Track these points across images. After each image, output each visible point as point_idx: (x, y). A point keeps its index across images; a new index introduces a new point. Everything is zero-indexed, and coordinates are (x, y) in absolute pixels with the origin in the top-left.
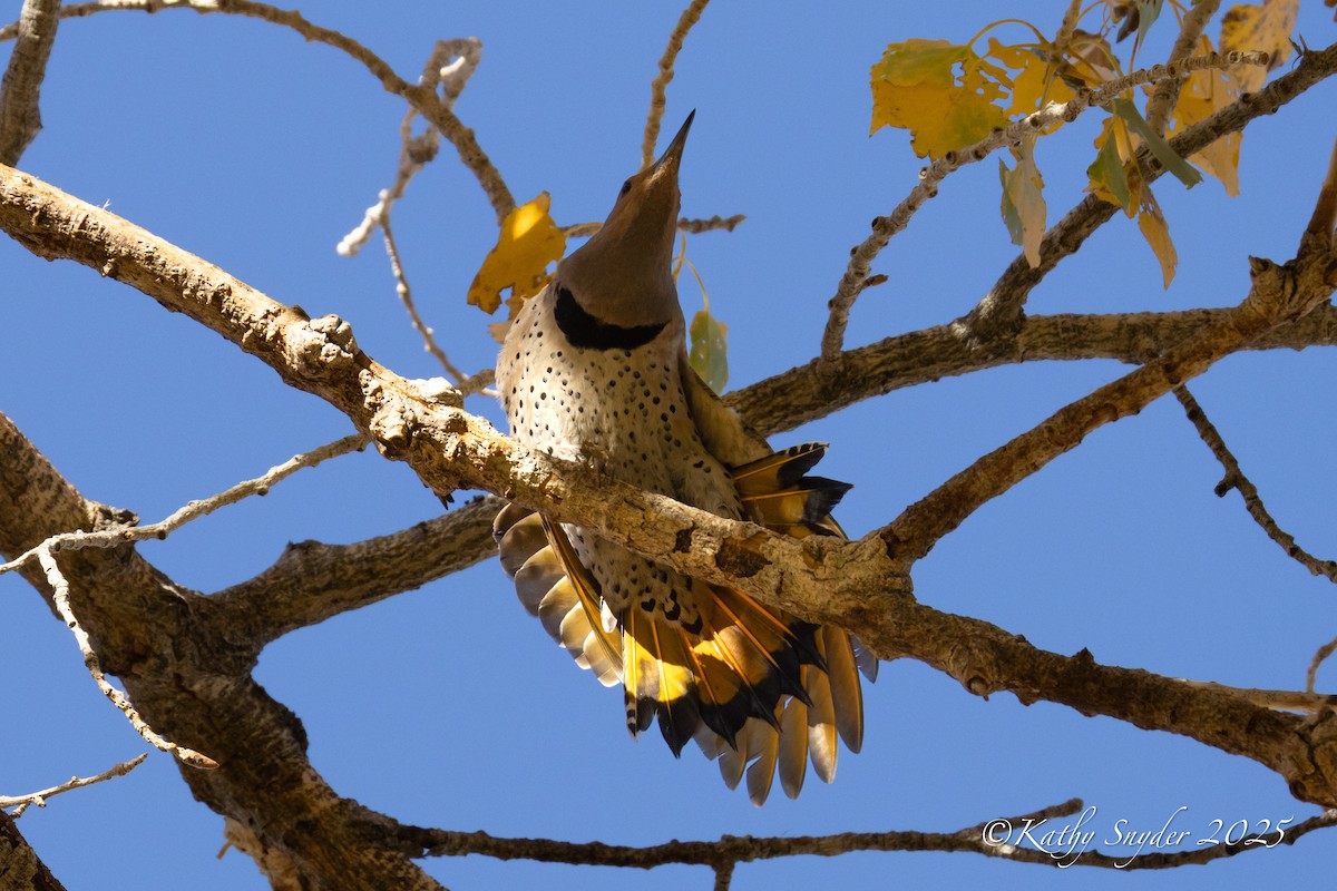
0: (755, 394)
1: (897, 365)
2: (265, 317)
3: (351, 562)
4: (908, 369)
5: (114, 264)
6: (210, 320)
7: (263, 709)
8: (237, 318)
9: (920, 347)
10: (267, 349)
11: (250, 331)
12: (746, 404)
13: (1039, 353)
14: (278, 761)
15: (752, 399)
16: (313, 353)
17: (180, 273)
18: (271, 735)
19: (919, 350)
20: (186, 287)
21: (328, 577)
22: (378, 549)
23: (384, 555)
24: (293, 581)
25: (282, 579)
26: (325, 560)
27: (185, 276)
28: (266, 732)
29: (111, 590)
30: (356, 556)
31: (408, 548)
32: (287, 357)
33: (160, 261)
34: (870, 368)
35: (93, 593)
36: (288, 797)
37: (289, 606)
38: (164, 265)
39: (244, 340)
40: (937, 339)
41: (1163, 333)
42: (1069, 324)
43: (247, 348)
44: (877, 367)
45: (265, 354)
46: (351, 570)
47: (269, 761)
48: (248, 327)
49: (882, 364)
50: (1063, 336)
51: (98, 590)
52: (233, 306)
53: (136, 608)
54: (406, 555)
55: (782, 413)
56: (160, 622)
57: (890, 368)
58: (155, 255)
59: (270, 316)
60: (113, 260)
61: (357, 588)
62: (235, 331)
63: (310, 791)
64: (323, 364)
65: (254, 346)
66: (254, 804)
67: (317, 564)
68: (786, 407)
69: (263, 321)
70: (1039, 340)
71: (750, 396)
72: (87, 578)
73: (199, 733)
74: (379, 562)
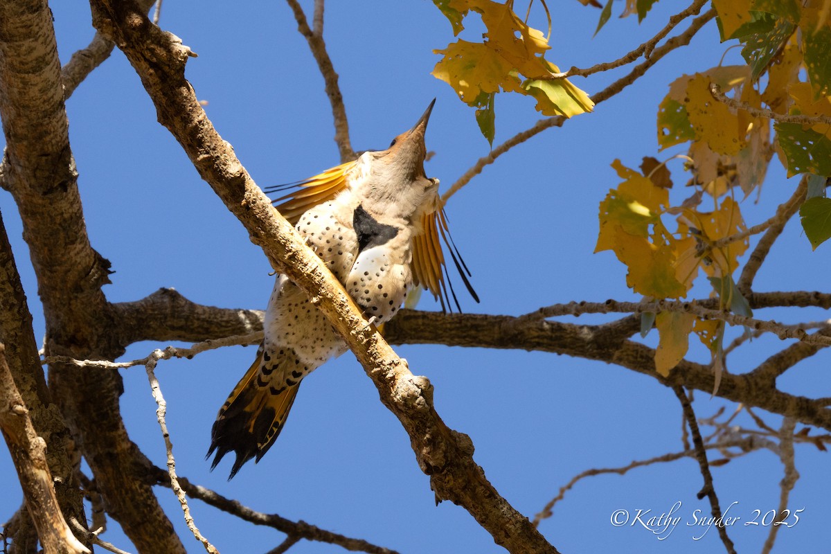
0: (460, 323)
1: (545, 341)
2: (390, 364)
3: (198, 319)
4: (550, 345)
5: (321, 300)
6: (358, 351)
7: (113, 379)
8: (375, 358)
9: (562, 336)
10: (384, 383)
11: (378, 369)
12: (453, 326)
13: (622, 363)
14: (110, 412)
15: (458, 325)
16: (411, 399)
17: (354, 320)
18: (111, 394)
19: (560, 338)
20: (355, 329)
21: (182, 322)
22: (216, 318)
23: (217, 323)
24: (162, 316)
25: (156, 312)
26: (184, 311)
27: (357, 323)
28: (110, 391)
29: (82, 303)
30: (202, 317)
31: (233, 325)
32: (393, 392)
33: (347, 309)
34: (530, 336)
35: (73, 302)
36: (107, 434)
37: (155, 330)
38: (348, 312)
39: (373, 371)
40: (572, 335)
41: (689, 376)
42: (645, 353)
43: (372, 376)
44: (534, 337)
45: (380, 383)
46: (196, 323)
47: (105, 410)
48: (379, 366)
49: (538, 337)
50: (639, 359)
51: (76, 301)
52: (376, 351)
53: (90, 317)
54: (230, 328)
55: (470, 340)
56: (97, 327)
57: (541, 341)
58: (346, 304)
59: (393, 365)
60: (321, 297)
61: (195, 335)
62: (370, 364)
63: (120, 436)
64: (414, 407)
65: (377, 377)
66: (85, 428)
67: (178, 312)
68: (475, 338)
69: (388, 366)
70: (626, 357)
71: (457, 323)
72: (76, 294)
73: (77, 381)
74: (213, 326)
